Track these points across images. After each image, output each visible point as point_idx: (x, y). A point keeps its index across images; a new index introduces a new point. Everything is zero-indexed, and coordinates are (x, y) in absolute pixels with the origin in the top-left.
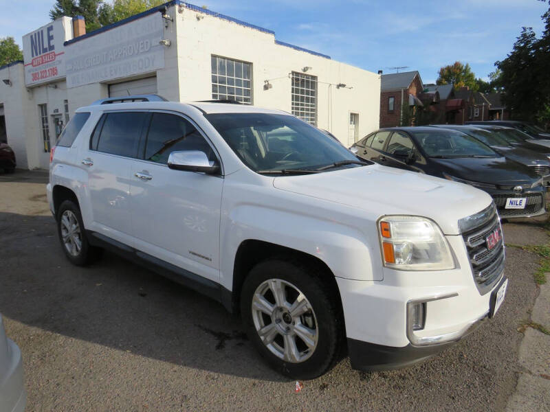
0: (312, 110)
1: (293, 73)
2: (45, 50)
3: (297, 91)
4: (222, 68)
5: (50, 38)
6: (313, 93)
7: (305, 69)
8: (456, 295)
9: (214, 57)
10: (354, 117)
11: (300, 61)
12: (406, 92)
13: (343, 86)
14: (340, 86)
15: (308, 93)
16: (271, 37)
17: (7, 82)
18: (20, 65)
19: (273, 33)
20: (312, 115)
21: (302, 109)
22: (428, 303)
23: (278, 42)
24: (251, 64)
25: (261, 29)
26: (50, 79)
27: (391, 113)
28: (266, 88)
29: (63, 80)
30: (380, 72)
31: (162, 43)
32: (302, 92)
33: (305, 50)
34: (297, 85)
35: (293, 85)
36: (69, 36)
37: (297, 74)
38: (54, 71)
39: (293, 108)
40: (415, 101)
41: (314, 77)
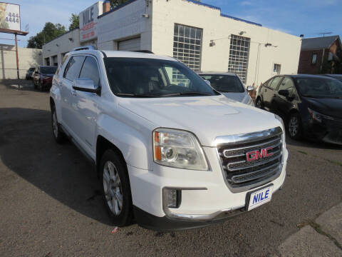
0: (245, 61)
1: (232, 35)
2: (89, 21)
3: (234, 48)
4: (182, 32)
5: (92, 14)
6: (246, 50)
7: (241, 33)
8: (205, 189)
9: (176, 25)
10: (277, 67)
11: (237, 28)
12: (328, 51)
13: (270, 45)
14: (267, 45)
15: (242, 49)
16: (218, 12)
17: (71, 39)
18: (77, 30)
19: (219, 9)
20: (244, 64)
21: (237, 60)
22: (182, 191)
23: (222, 15)
24: (202, 29)
25: (211, 7)
26: (90, 38)
27: (313, 65)
28: (211, 45)
29: (96, 39)
30: (302, 36)
31: (144, 16)
32: (238, 48)
33: (242, 20)
34: (235, 43)
35: (231, 43)
36: (101, 13)
37: (235, 36)
38: (93, 33)
39: (230, 59)
40: (333, 57)
41: (248, 39)
